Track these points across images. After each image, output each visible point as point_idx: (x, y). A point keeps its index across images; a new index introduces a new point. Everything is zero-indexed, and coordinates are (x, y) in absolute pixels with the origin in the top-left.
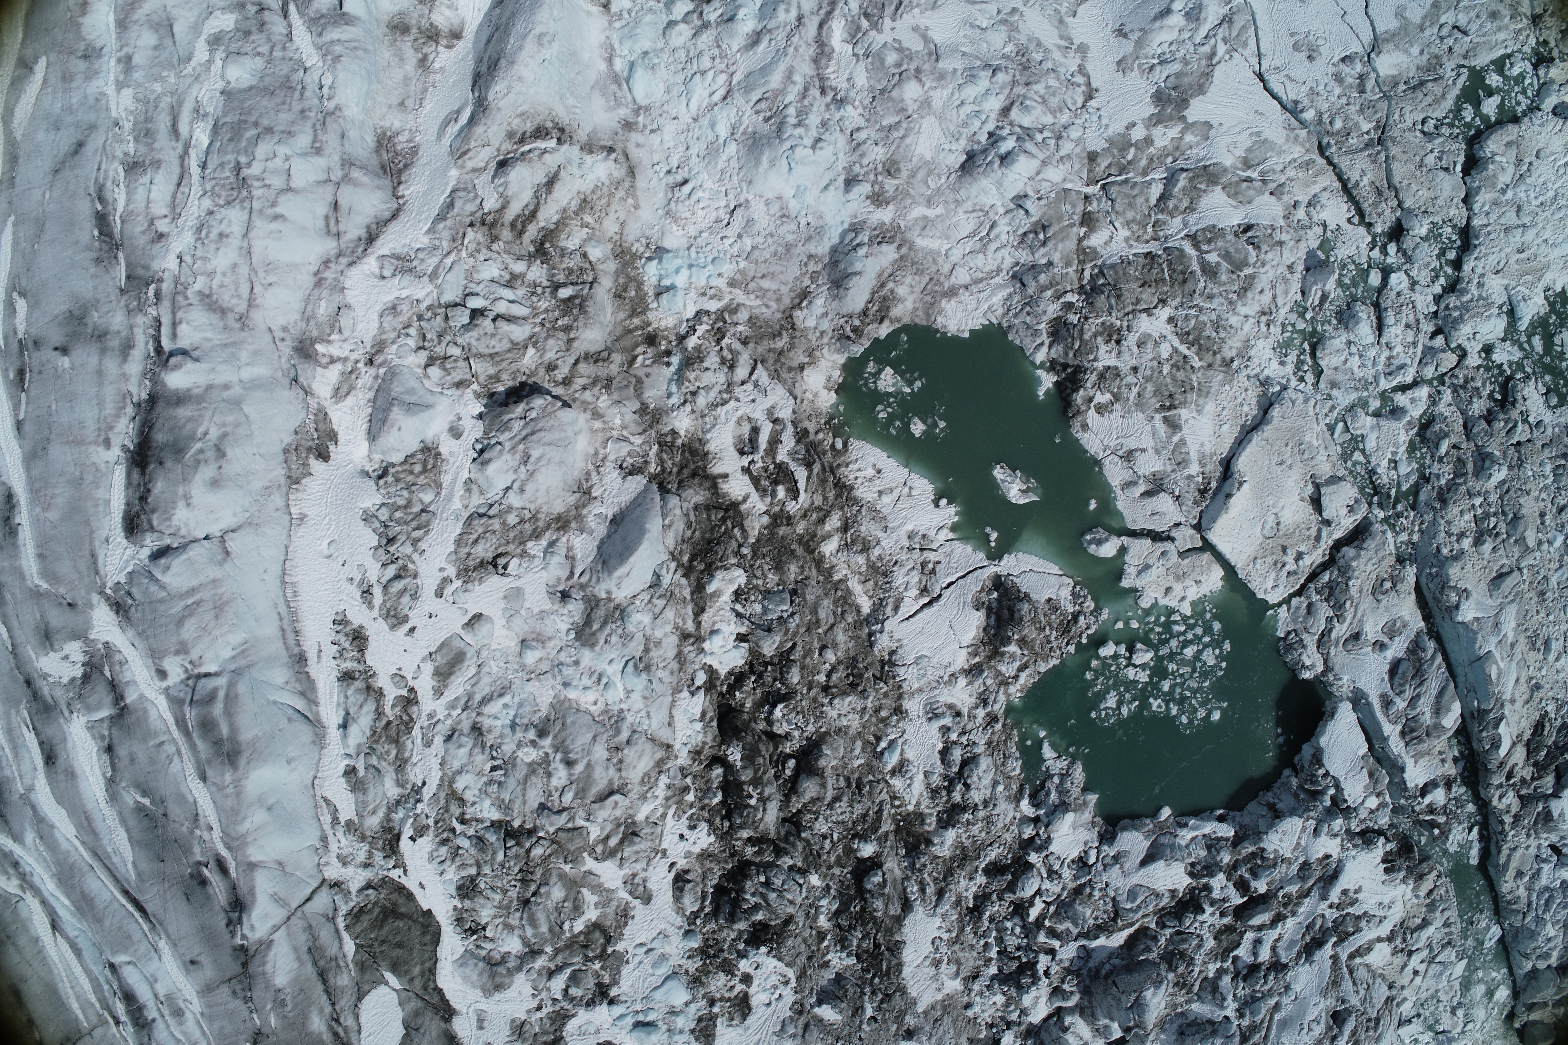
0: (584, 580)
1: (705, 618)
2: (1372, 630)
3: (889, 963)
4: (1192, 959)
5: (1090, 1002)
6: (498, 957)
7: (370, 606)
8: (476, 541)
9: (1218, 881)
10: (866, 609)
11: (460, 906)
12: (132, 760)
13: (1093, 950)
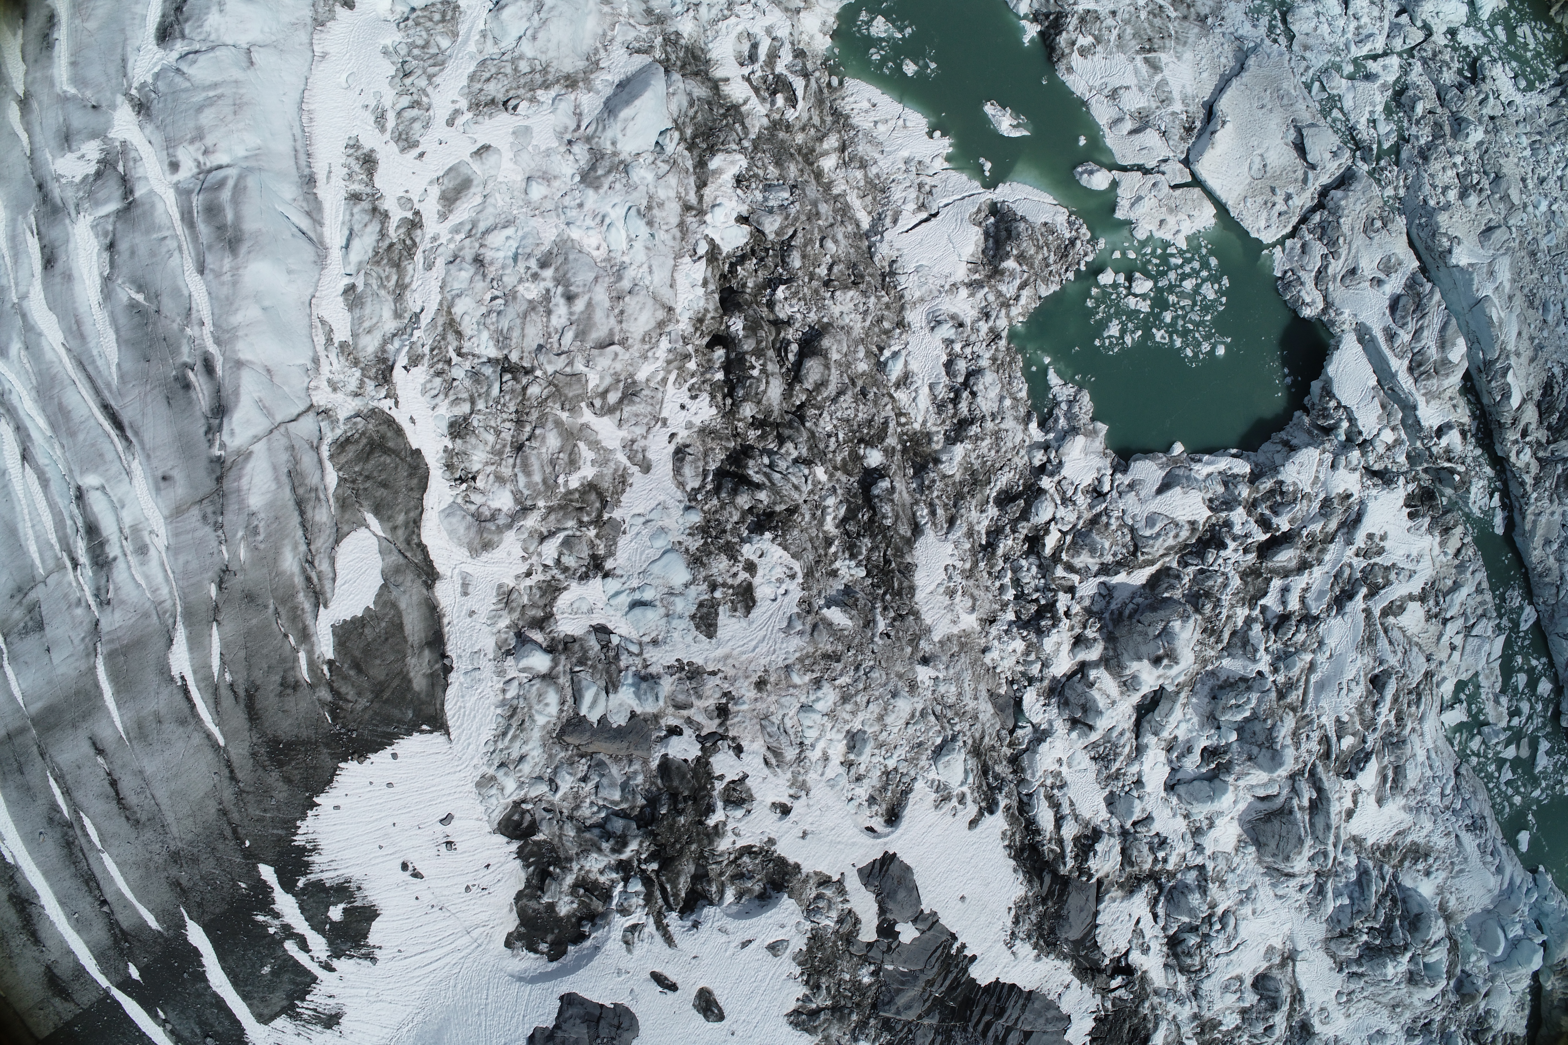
0: (590, 131)
1: (707, 191)
2: (1368, 266)
3: (901, 583)
4: (1219, 600)
5: (1115, 650)
6: (487, 513)
7: (383, 129)
8: (488, 80)
9: (1238, 515)
10: (865, 224)
11: (450, 446)
12: (133, 253)
13: (1115, 587)
